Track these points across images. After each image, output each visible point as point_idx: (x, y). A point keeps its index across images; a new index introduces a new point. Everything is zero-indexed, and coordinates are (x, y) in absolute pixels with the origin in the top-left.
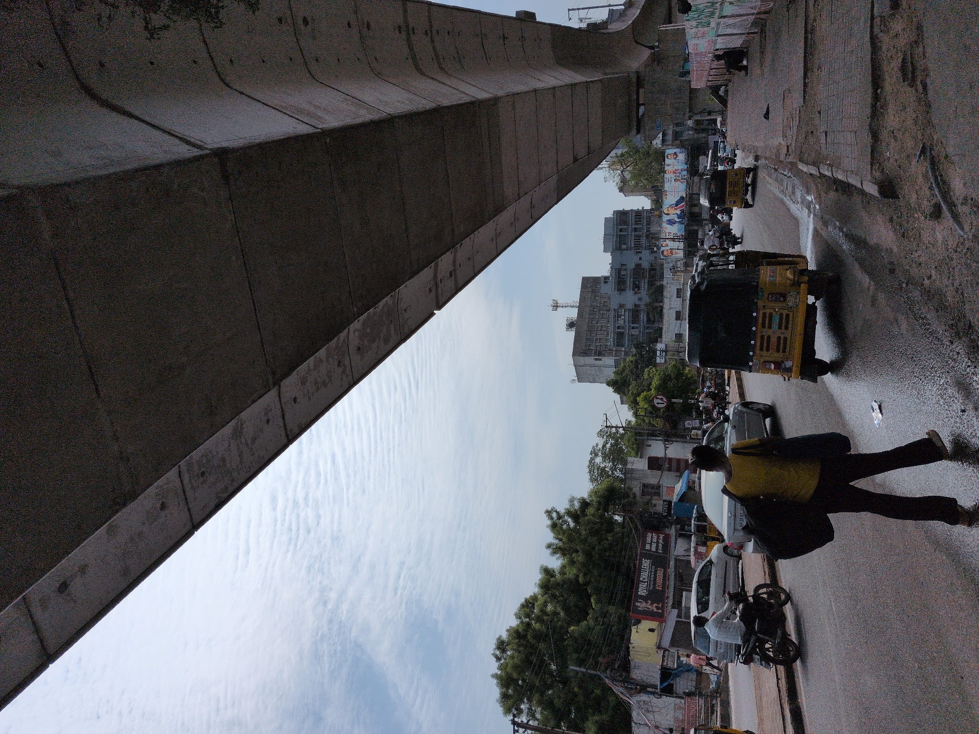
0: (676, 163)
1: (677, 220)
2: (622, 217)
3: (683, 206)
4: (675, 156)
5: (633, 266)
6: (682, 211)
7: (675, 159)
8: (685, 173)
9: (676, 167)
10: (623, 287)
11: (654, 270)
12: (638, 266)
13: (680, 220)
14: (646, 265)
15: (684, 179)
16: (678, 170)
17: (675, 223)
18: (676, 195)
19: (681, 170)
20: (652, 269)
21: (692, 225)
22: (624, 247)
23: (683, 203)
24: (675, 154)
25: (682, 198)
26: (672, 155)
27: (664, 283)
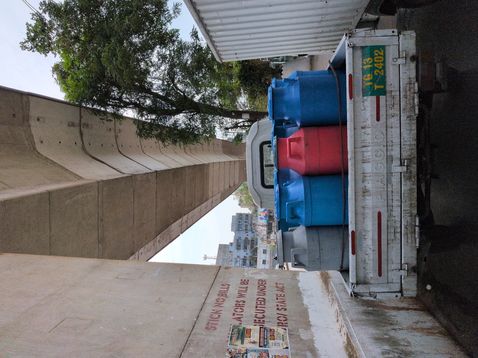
2: (240, 216)
5: (244, 238)
10: (239, 248)
11: (253, 241)
12: (246, 238)
14: (250, 238)
20: (252, 240)
21: (270, 221)
22: (240, 229)
27: (258, 246)
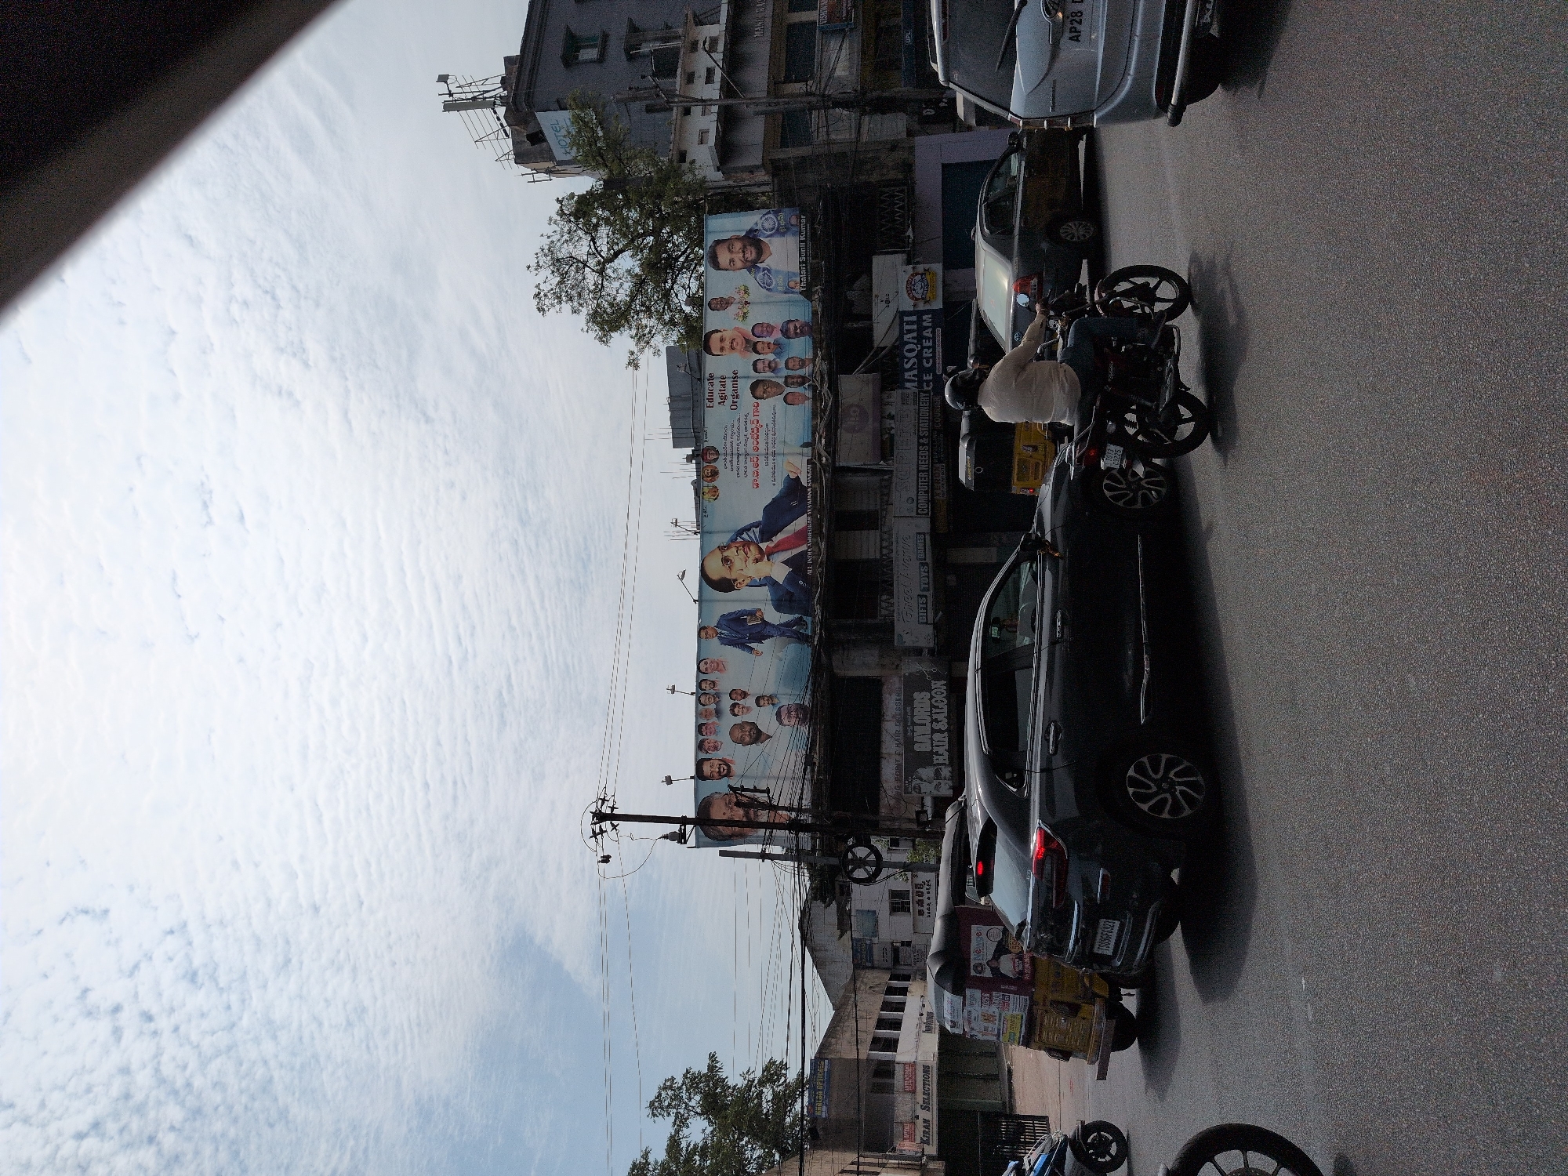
0: (756, 292)
1: (774, 617)
3: (800, 536)
4: (751, 254)
6: (797, 564)
7: (752, 266)
8: (801, 347)
9: (757, 316)
13: (787, 618)
15: (803, 380)
16: (769, 329)
17: (762, 632)
18: (765, 471)
19: (785, 333)
23: (801, 522)
24: (752, 239)
25: (793, 487)
26: (738, 245)
